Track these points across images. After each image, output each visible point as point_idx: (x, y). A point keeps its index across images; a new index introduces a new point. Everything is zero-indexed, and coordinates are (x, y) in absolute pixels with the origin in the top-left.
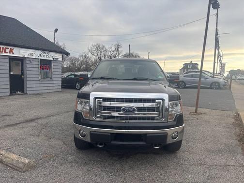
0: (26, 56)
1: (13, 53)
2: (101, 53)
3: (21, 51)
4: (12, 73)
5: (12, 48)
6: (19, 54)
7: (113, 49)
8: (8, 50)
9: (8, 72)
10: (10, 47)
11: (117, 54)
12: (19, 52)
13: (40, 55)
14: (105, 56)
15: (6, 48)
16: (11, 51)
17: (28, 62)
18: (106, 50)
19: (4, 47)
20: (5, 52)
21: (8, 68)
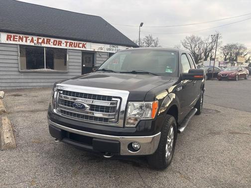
0: (96, 50)
1: (85, 48)
2: (196, 46)
3: (92, 45)
4: (84, 66)
5: (85, 43)
6: (91, 49)
7: (210, 41)
8: (81, 45)
9: (81, 64)
10: (82, 43)
11: (215, 46)
12: (91, 46)
13: (109, 49)
14: (200, 49)
15: (79, 44)
16: (84, 46)
17: (97, 56)
18: (202, 43)
19: (78, 42)
20: (79, 47)
21: (81, 61)
